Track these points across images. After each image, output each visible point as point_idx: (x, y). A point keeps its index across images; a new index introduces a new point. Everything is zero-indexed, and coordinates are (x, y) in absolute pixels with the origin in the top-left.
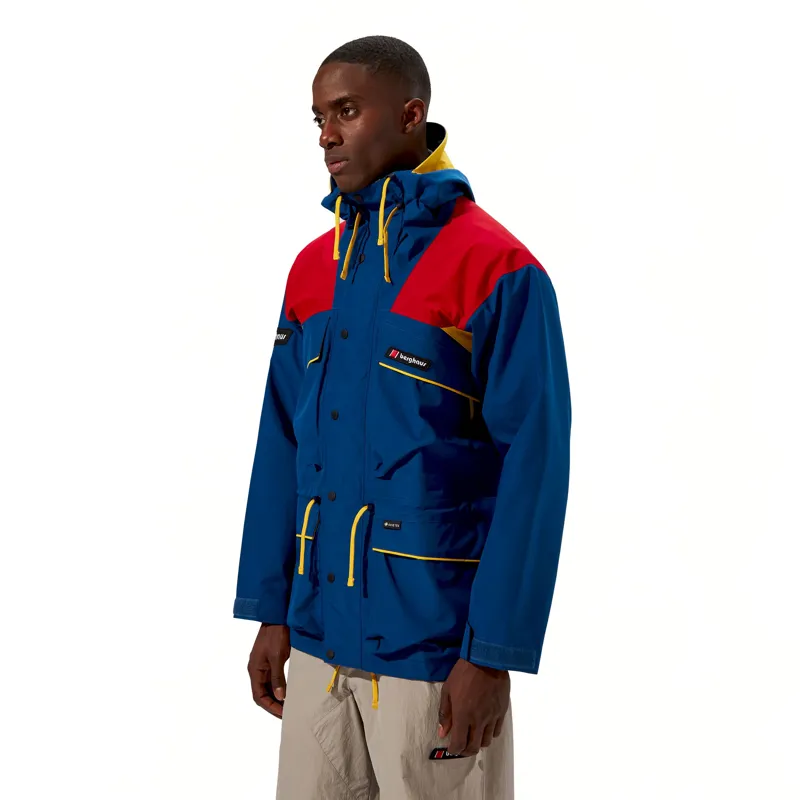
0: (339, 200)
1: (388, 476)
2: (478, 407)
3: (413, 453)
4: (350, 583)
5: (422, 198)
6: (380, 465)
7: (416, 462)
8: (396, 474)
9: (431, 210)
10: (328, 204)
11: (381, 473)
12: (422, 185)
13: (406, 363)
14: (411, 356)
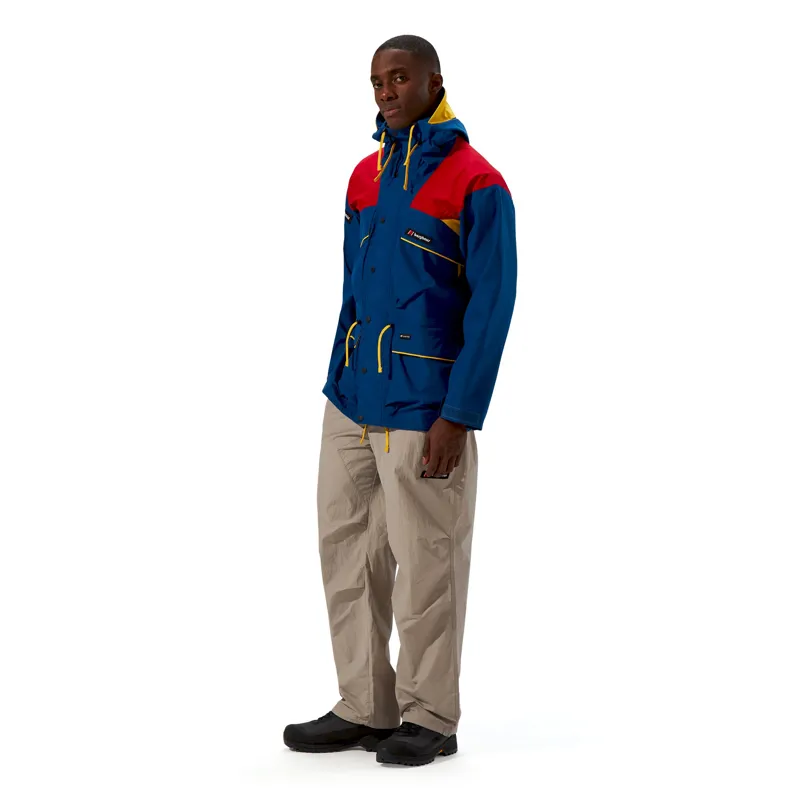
0: (384, 134)
1: (404, 307)
2: (464, 270)
3: (419, 294)
4: (380, 370)
5: (434, 138)
6: (398, 300)
7: (421, 300)
8: (410, 306)
9: (440, 146)
10: (377, 137)
11: (399, 305)
12: (434, 130)
13: (418, 239)
14: (421, 235)
